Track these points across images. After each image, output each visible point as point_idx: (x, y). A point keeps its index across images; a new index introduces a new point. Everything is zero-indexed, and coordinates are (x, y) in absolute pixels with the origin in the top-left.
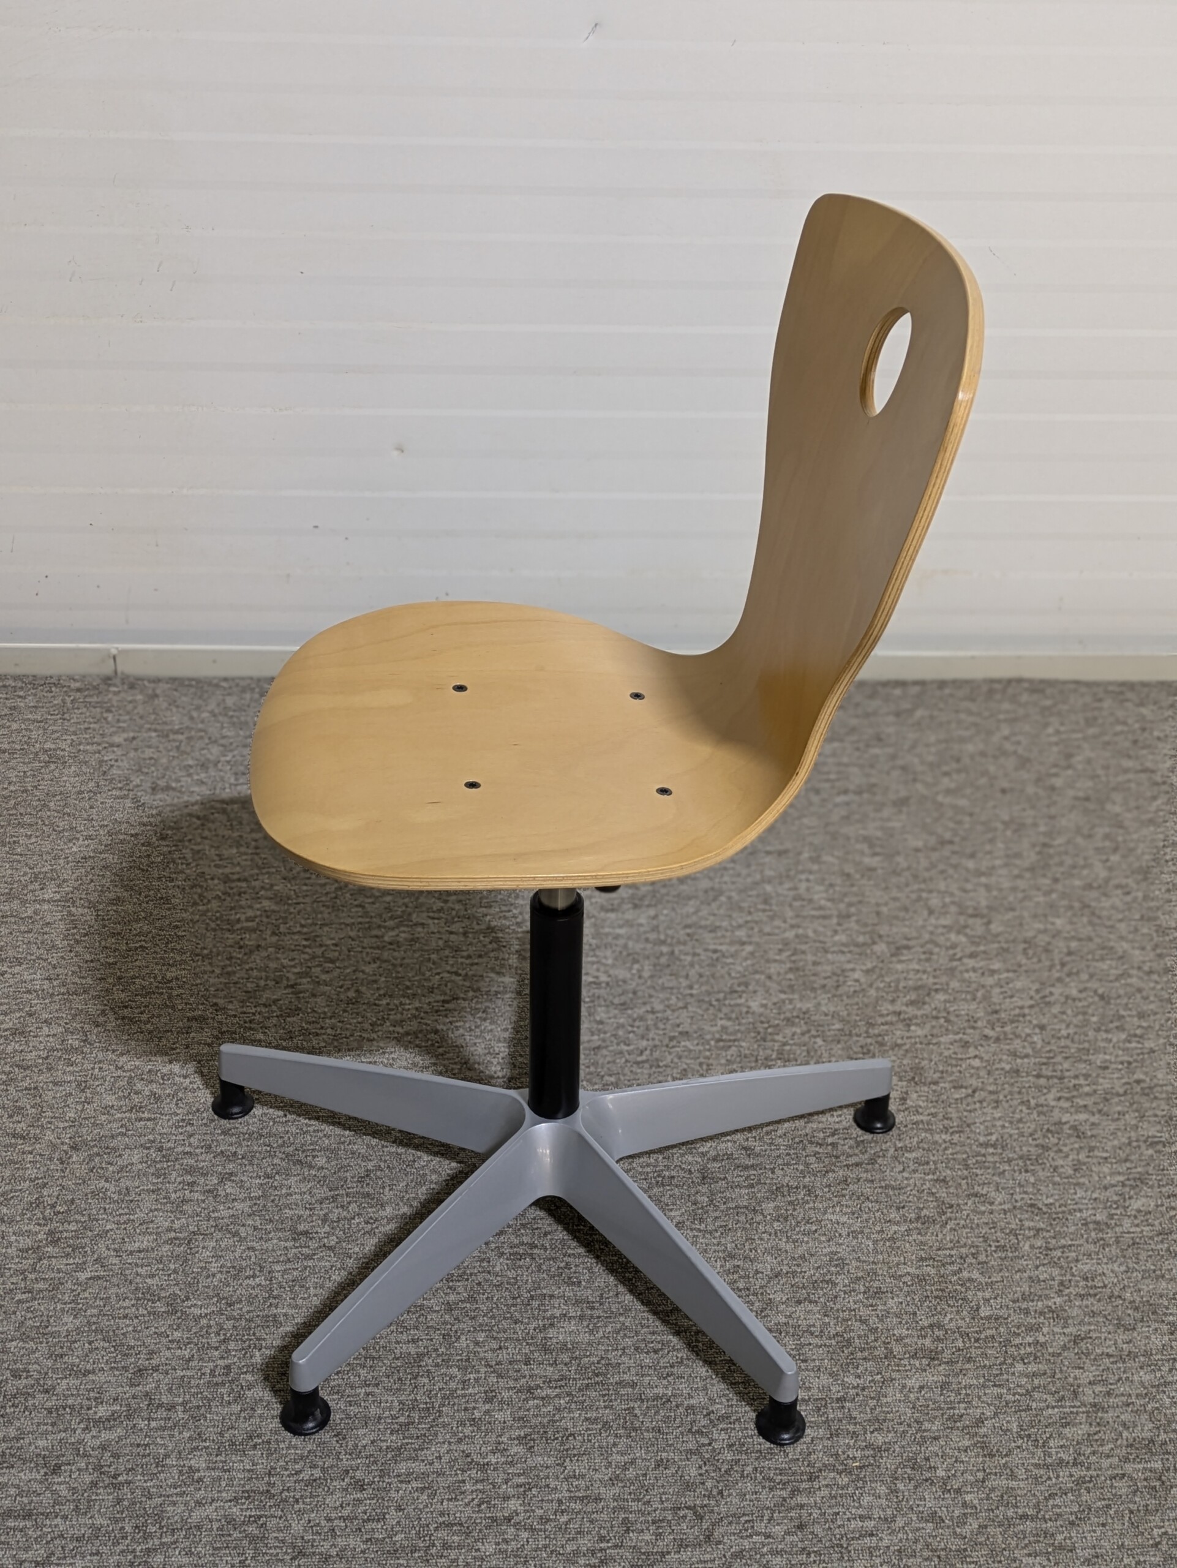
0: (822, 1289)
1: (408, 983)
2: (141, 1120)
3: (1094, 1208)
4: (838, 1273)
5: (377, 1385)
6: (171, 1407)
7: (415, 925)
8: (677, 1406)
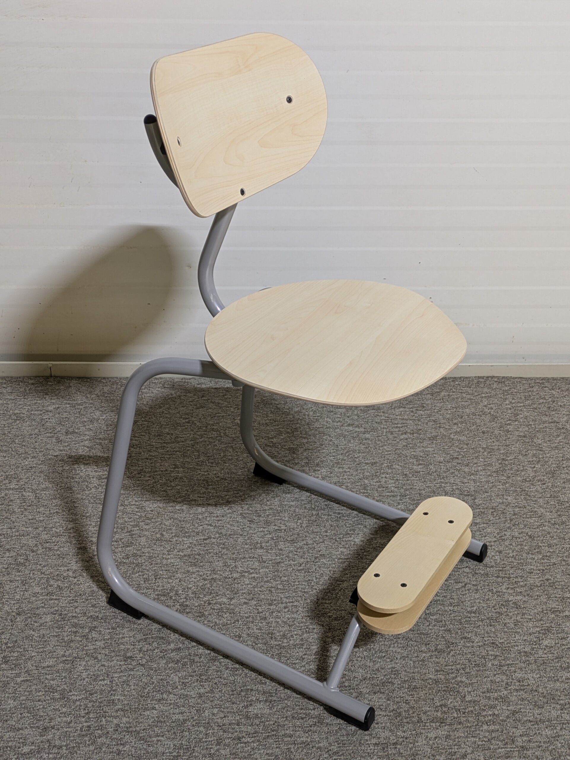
0: (387, 686)
1: (186, 530)
2: (52, 599)
3: (524, 645)
4: (395, 678)
5: (163, 736)
6: (60, 747)
7: (191, 500)
8: (313, 747)
